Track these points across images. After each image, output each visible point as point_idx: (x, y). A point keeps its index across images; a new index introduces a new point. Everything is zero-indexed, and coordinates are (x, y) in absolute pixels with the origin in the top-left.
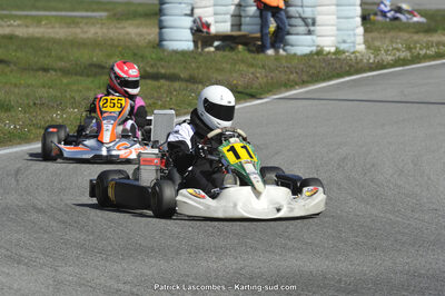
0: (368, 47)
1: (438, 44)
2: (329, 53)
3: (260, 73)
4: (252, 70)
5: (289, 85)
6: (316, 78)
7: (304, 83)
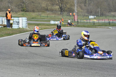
0: (28, 28)
1: (41, 27)
2: (21, 28)
3: (10, 31)
4: (9, 31)
5: (16, 33)
6: (21, 32)
7: (19, 33)
